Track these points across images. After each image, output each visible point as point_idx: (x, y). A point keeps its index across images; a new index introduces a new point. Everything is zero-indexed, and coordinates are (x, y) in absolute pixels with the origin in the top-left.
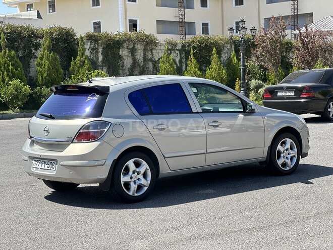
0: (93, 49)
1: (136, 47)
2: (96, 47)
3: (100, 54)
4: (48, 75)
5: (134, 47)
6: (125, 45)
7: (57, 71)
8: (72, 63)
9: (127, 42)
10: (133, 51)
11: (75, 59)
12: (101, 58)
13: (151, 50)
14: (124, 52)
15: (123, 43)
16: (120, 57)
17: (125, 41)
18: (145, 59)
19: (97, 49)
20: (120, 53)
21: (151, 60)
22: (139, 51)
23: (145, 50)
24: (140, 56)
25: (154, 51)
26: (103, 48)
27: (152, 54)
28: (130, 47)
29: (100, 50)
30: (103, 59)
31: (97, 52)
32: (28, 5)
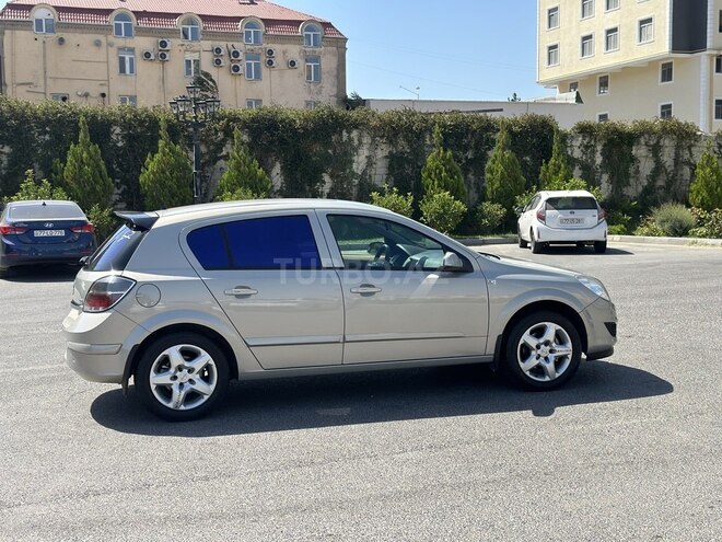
0: (587, 147)
1: (662, 143)
2: (593, 143)
3: (598, 154)
4: (501, 186)
5: (658, 142)
6: (642, 141)
7: (516, 179)
8: (543, 168)
9: (646, 136)
10: (656, 150)
11: (547, 162)
12: (599, 159)
13: (689, 148)
14: (640, 151)
15: (639, 137)
16: (633, 159)
17: (642, 134)
18: (677, 161)
19: (595, 146)
20: (633, 152)
21: (688, 163)
22: (667, 150)
23: (678, 147)
24: (667, 157)
25: (693, 149)
26: (605, 145)
27: (691, 153)
28: (652, 143)
29: (599, 148)
30: (604, 161)
31: (594, 152)
32: (571, 84)
